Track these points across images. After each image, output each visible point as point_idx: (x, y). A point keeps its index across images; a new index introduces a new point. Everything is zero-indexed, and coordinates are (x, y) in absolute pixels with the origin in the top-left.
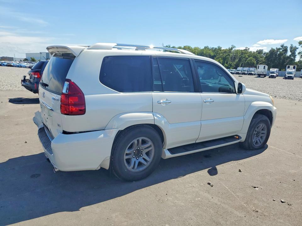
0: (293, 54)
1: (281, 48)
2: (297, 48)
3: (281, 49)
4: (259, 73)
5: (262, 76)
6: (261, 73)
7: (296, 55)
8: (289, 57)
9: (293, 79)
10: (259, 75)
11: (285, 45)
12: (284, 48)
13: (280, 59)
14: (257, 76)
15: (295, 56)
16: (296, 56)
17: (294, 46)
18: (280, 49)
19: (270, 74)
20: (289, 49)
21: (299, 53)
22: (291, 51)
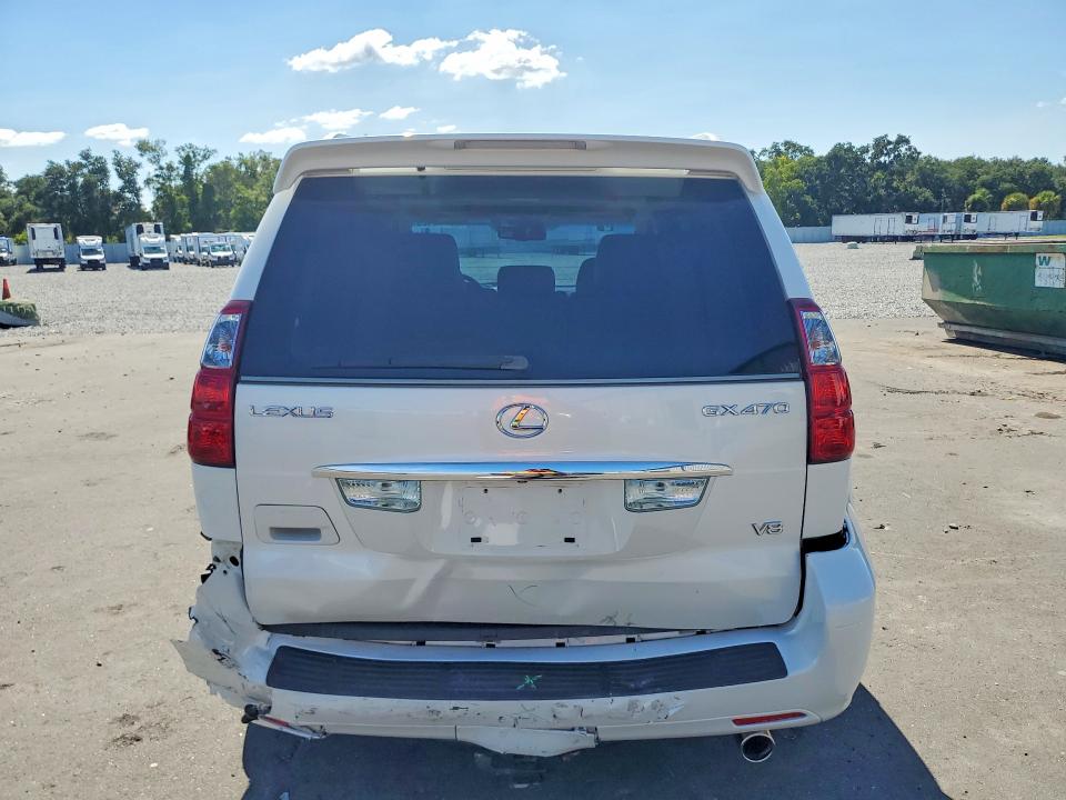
0: (130, 184)
1: (84, 162)
2: (138, 166)
3: (85, 166)
4: (41, 256)
5: (53, 266)
6: (50, 255)
7: (140, 189)
8: (118, 197)
9: (166, 267)
10: (40, 265)
11: (94, 154)
12: (94, 164)
13: (90, 201)
14: (34, 267)
15: (136, 192)
16: (141, 193)
17: (125, 156)
18: (80, 166)
19: (84, 257)
20: (111, 167)
21: (148, 182)
22: (121, 176)
